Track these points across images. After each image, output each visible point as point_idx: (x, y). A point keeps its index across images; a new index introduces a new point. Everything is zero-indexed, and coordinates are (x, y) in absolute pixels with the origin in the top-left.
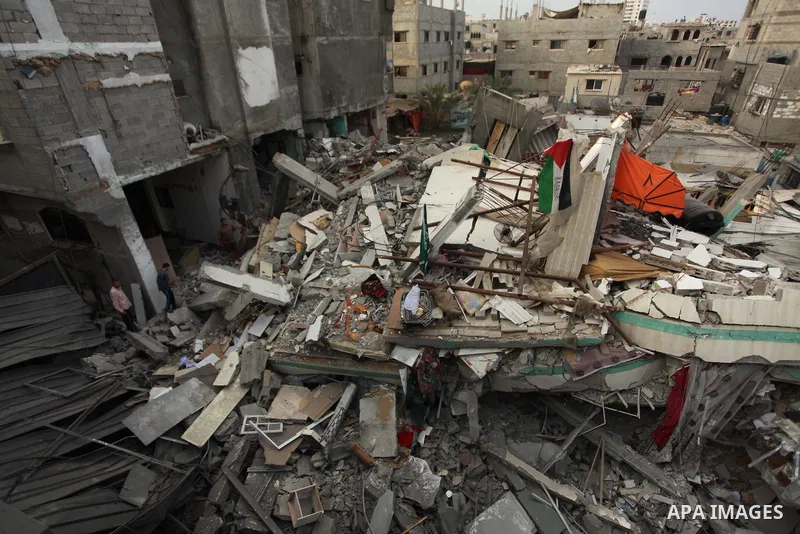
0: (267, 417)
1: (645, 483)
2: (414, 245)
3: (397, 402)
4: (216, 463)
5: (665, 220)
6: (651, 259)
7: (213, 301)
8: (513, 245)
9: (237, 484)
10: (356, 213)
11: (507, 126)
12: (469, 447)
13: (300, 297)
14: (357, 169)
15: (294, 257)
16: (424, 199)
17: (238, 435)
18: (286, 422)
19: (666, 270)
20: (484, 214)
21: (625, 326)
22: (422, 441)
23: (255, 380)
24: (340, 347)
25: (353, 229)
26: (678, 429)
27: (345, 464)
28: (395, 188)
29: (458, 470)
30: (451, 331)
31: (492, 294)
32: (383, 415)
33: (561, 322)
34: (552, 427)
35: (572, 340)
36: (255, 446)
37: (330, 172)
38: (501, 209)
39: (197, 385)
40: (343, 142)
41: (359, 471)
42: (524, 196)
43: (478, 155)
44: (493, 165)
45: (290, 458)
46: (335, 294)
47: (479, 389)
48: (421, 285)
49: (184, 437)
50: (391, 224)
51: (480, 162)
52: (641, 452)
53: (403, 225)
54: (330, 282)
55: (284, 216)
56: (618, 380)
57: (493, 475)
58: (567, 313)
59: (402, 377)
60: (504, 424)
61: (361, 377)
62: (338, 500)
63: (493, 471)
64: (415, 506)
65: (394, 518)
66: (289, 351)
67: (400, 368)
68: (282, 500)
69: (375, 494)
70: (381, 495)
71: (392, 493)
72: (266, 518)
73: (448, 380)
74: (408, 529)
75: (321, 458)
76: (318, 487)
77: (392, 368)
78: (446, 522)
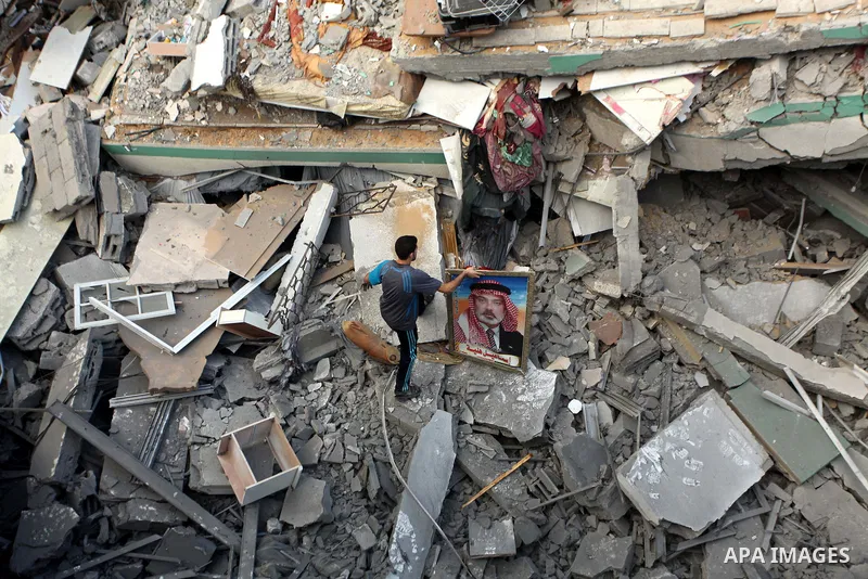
0: (129, 281)
3: (441, 217)
4: (30, 398)
9: (93, 436)
12: (616, 303)
17: (67, 331)
18: (178, 290)
23: (78, 202)
27: (332, 367)
29: (593, 355)
30: (572, 28)
34: (814, 243)
36: (113, 356)
41: (367, 377)
45: (206, 369)
47: (641, 169)
57: (673, 359)
59: (449, 157)
60: (697, 246)
61: (345, 166)
62: (328, 441)
63: (673, 351)
64: (502, 437)
65: (458, 465)
66: (151, 119)
67: (442, 134)
68: (202, 456)
69: (412, 423)
70: (424, 422)
71: (448, 416)
72: (175, 496)
73: (561, 154)
74: (490, 483)
75: (277, 358)
76: (279, 421)
77: (421, 136)
78: (573, 462)
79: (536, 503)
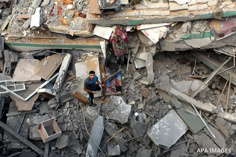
0: (12, 81)
3: (100, 63)
12: (147, 86)
18: (26, 83)
27: (70, 104)
29: (141, 100)
30: (135, 13)
34: (199, 70)
35: (220, 13)
36: (8, 101)
41: (80, 107)
45: (34, 105)
47: (153, 51)
57: (162, 101)
59: (102, 47)
60: (168, 71)
61: (74, 49)
62: (69, 124)
63: (162, 99)
64: (117, 123)
65: (105, 131)
66: (19, 36)
67: (100, 41)
68: (33, 129)
69: (92, 119)
70: (95, 119)
71: (102, 117)
72: (25, 141)
73: (132, 46)
74: (113, 135)
75: (54, 102)
76: (55, 119)
77: (94, 41)
78: (136, 130)
79: (126, 141)
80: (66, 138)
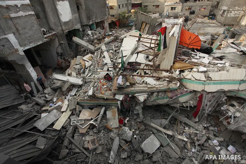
0: (79, 119)
1: (191, 128)
2: (120, 63)
3: (118, 111)
4: (64, 134)
5: (195, 50)
6: (191, 62)
7: (58, 85)
8: (150, 61)
9: (71, 139)
10: (101, 54)
11: (146, 24)
12: (140, 122)
13: (85, 82)
14: (100, 40)
15: (82, 70)
16: (122, 49)
17: (70, 125)
18: (85, 120)
19: (196, 65)
20: (140, 52)
21: (184, 83)
22: (126, 122)
23: (74, 108)
24: (99, 96)
25: (100, 60)
26: (200, 112)
27: (104, 131)
28: (112, 46)
29: (137, 129)
30: (133, 89)
31: (145, 77)
32: (114, 115)
33: (165, 83)
34: (164, 114)
35: (169, 88)
36: (76, 128)
37: (91, 42)
38: (146, 50)
39: (56, 112)
40: (95, 32)
41: (108, 132)
42: (153, 46)
43: (137, 33)
44: (142, 36)
45: (87, 131)
46: (96, 80)
47: (142, 105)
48: (122, 75)
49: (54, 127)
50: (112, 57)
51: (138, 35)
52: (190, 120)
53: (116, 57)
54: (94, 77)
55: (78, 57)
56: (182, 99)
57: (148, 130)
58: (167, 80)
59: (119, 104)
60: (150, 115)
61: (106, 105)
62: (102, 141)
63: (148, 129)
64: (126, 141)
65: (119, 144)
66: (83, 99)
67: (118, 101)
68: (86, 143)
69: (113, 138)
70: (115, 138)
71: (118, 138)
72: (81, 148)
73: (132, 103)
74: (124, 147)
75: (96, 130)
76: (96, 138)
77: (115, 101)
78: (135, 144)
79: (130, 150)
80: (100, 148)
